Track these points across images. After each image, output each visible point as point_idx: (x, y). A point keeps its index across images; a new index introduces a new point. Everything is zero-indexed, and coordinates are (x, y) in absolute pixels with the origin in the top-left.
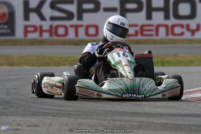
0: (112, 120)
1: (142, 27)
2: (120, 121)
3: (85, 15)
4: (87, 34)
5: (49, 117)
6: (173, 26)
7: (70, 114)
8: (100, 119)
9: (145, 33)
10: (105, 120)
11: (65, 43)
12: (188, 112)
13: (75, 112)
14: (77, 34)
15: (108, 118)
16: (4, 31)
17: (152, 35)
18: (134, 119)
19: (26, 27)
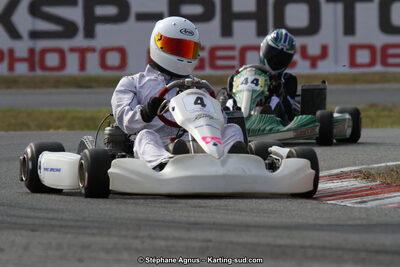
0: (150, 236)
1: (213, 50)
2: (166, 239)
3: (100, 28)
4: (104, 65)
5: (24, 233)
7: (66, 227)
8: (125, 237)
9: (220, 63)
10: (136, 237)
11: (59, 83)
12: (300, 221)
13: (77, 221)
14: (82, 66)
15: (142, 233)
17: (232, 68)
18: (193, 234)
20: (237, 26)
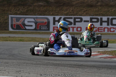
1: (98, 28)
3: (77, 23)
4: (77, 30)
6: (110, 28)
9: (100, 30)
14: (73, 30)
16: (46, 29)
17: (102, 31)
19: (54, 27)
20: (103, 23)
